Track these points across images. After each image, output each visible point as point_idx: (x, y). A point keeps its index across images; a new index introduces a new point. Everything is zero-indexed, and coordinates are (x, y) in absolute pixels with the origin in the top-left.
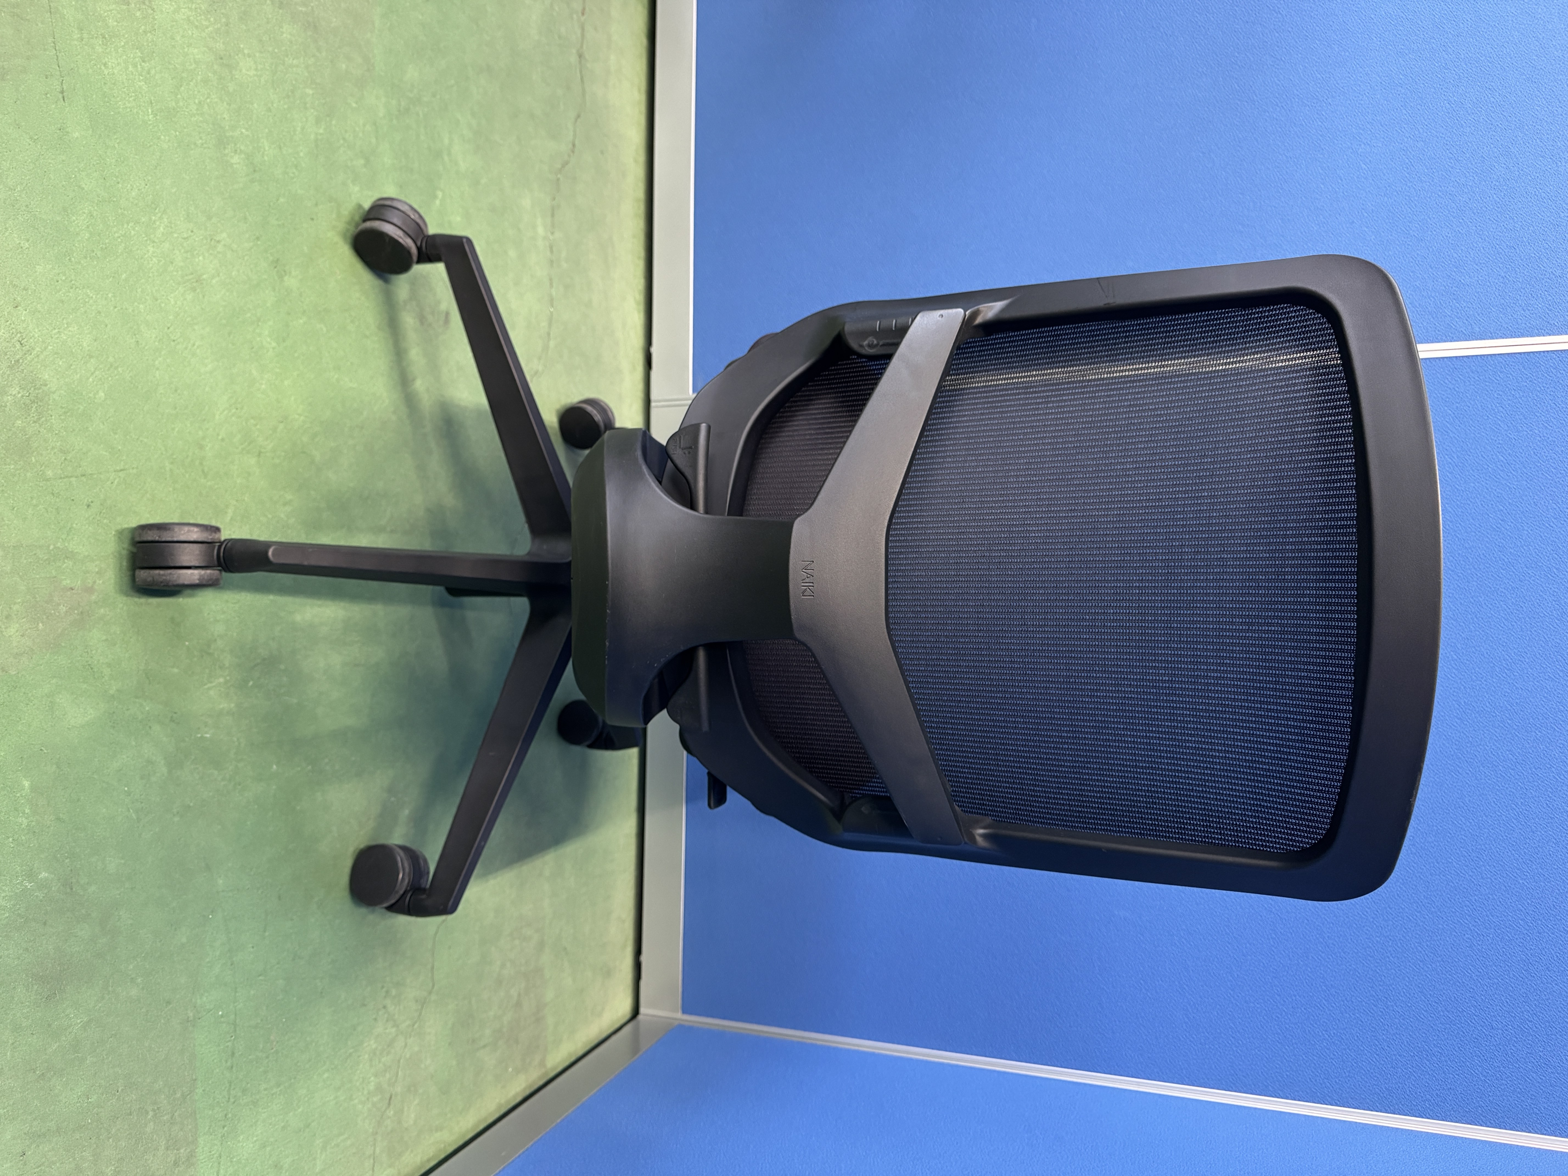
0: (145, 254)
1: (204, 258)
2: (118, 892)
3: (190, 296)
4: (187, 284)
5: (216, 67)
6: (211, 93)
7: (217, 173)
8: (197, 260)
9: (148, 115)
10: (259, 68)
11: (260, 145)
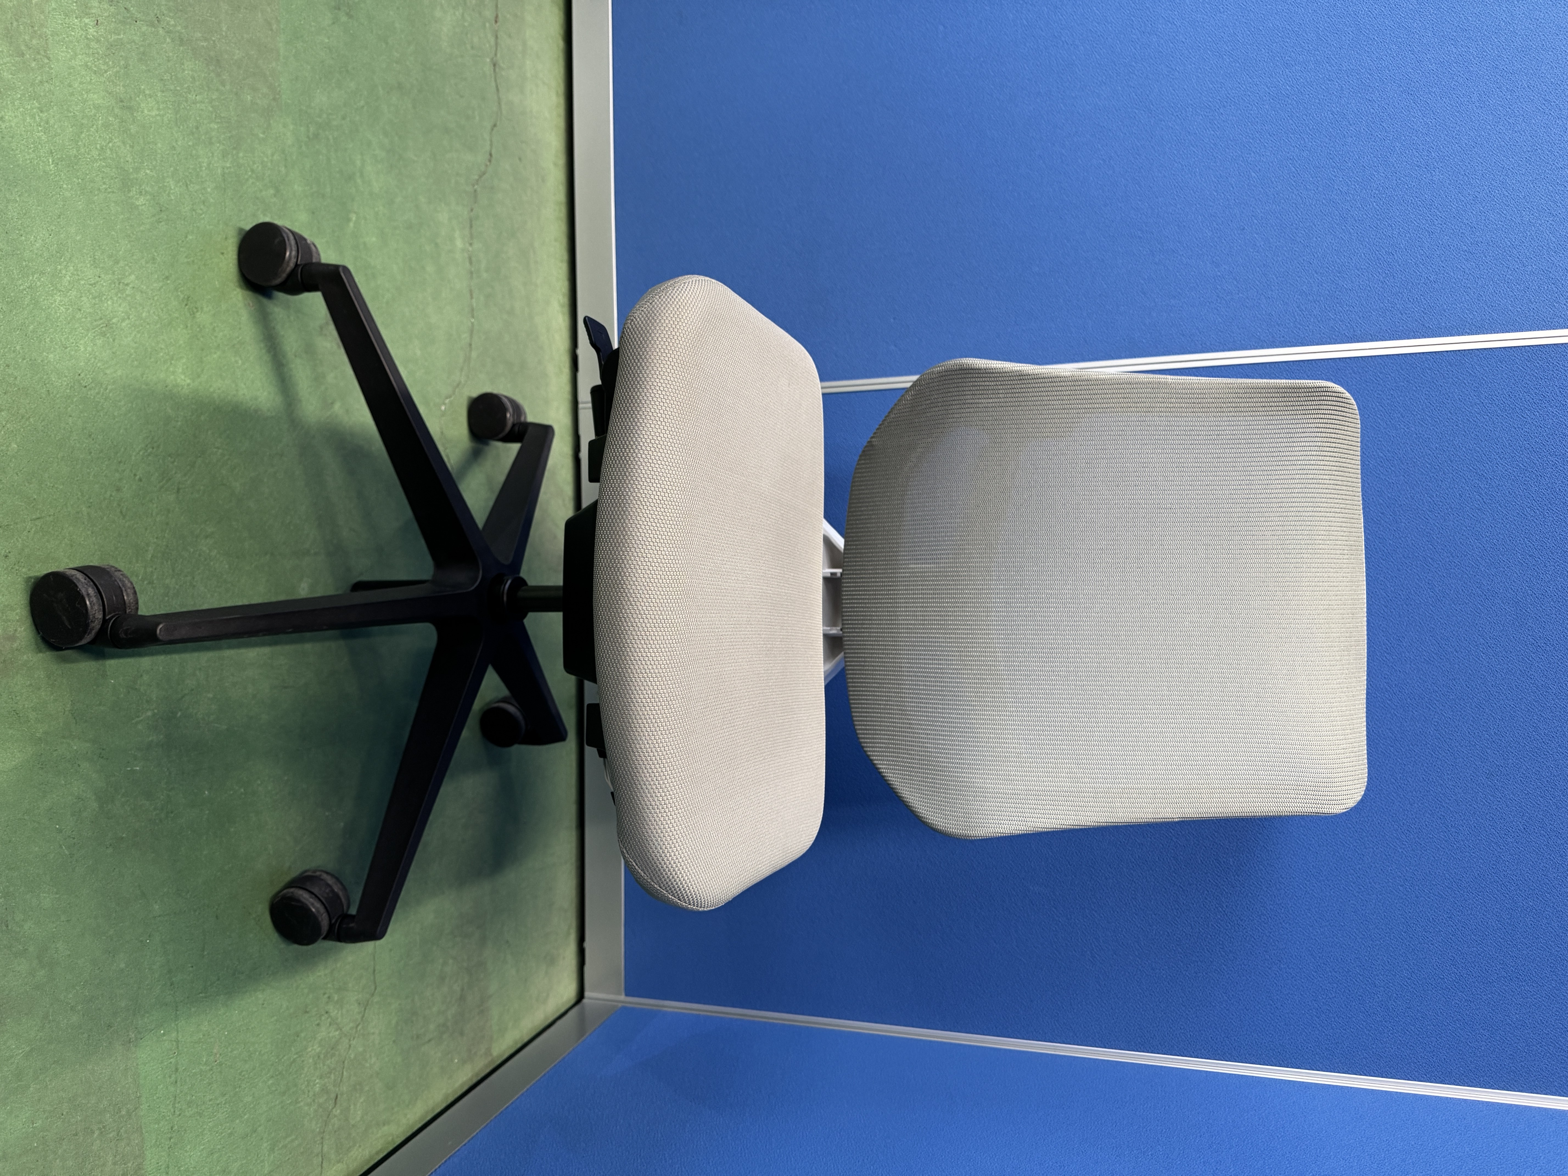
0: (52, 304)
1: (113, 303)
2: (55, 925)
3: (99, 342)
4: (96, 329)
5: (116, 110)
6: (113, 138)
7: (122, 216)
8: (106, 305)
9: (49, 165)
10: (161, 107)
11: (165, 184)
